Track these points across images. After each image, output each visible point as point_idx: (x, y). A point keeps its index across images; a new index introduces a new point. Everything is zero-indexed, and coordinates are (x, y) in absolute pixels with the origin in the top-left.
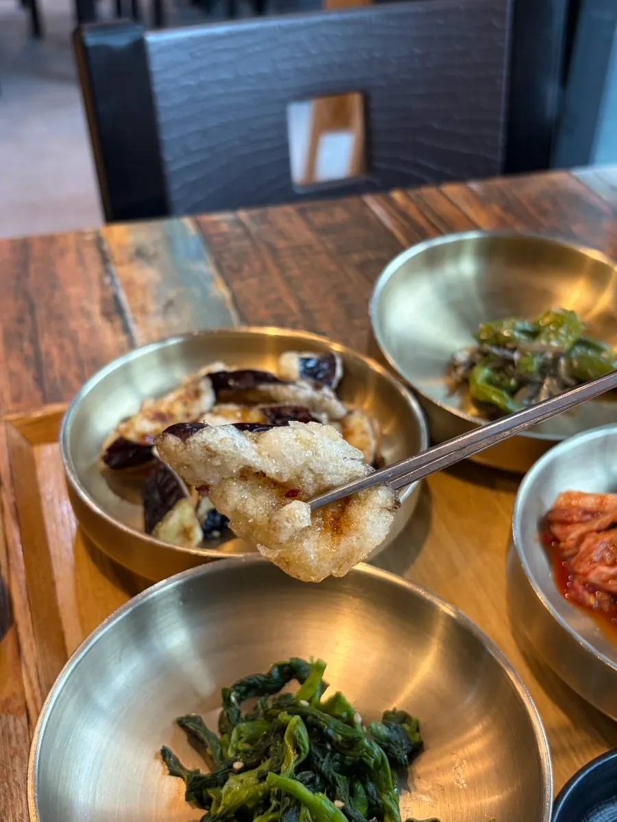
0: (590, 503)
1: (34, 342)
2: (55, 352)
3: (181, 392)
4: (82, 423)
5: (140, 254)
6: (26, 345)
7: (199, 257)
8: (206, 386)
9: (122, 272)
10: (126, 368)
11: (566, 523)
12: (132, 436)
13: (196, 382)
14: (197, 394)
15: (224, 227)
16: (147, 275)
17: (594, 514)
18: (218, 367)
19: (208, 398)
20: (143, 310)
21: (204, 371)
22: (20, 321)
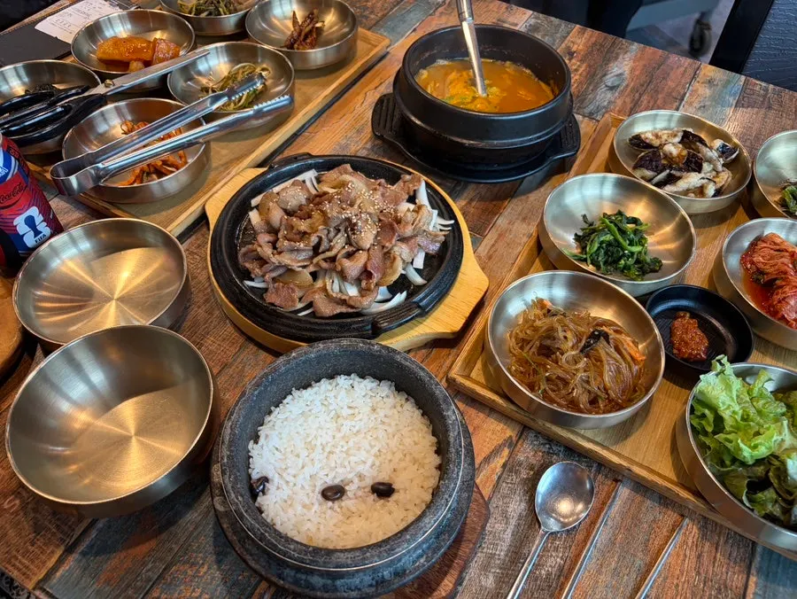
0: (778, 241)
1: (641, 95)
2: (645, 102)
3: (670, 132)
4: (631, 125)
5: (710, 82)
6: (637, 95)
7: (735, 94)
8: (680, 134)
9: (695, 85)
10: (656, 115)
11: (763, 241)
12: (643, 136)
13: (678, 132)
14: (675, 136)
15: (758, 88)
16: (705, 91)
17: (775, 244)
18: (690, 130)
19: (677, 139)
20: (691, 104)
21: (684, 129)
22: (642, 85)
